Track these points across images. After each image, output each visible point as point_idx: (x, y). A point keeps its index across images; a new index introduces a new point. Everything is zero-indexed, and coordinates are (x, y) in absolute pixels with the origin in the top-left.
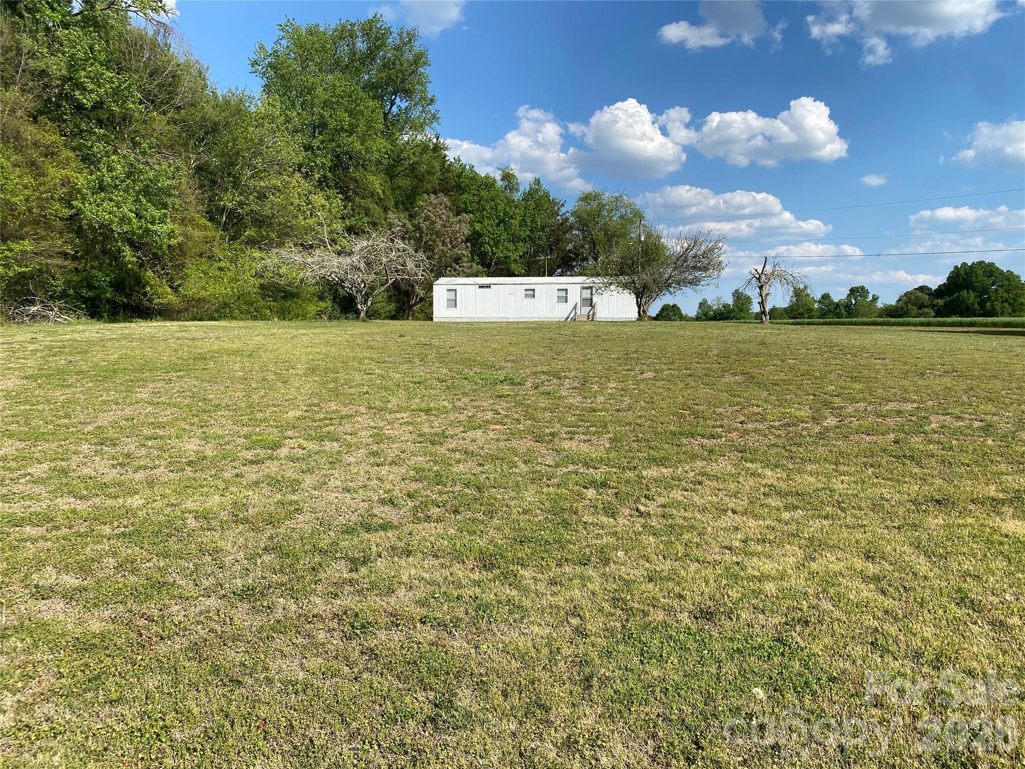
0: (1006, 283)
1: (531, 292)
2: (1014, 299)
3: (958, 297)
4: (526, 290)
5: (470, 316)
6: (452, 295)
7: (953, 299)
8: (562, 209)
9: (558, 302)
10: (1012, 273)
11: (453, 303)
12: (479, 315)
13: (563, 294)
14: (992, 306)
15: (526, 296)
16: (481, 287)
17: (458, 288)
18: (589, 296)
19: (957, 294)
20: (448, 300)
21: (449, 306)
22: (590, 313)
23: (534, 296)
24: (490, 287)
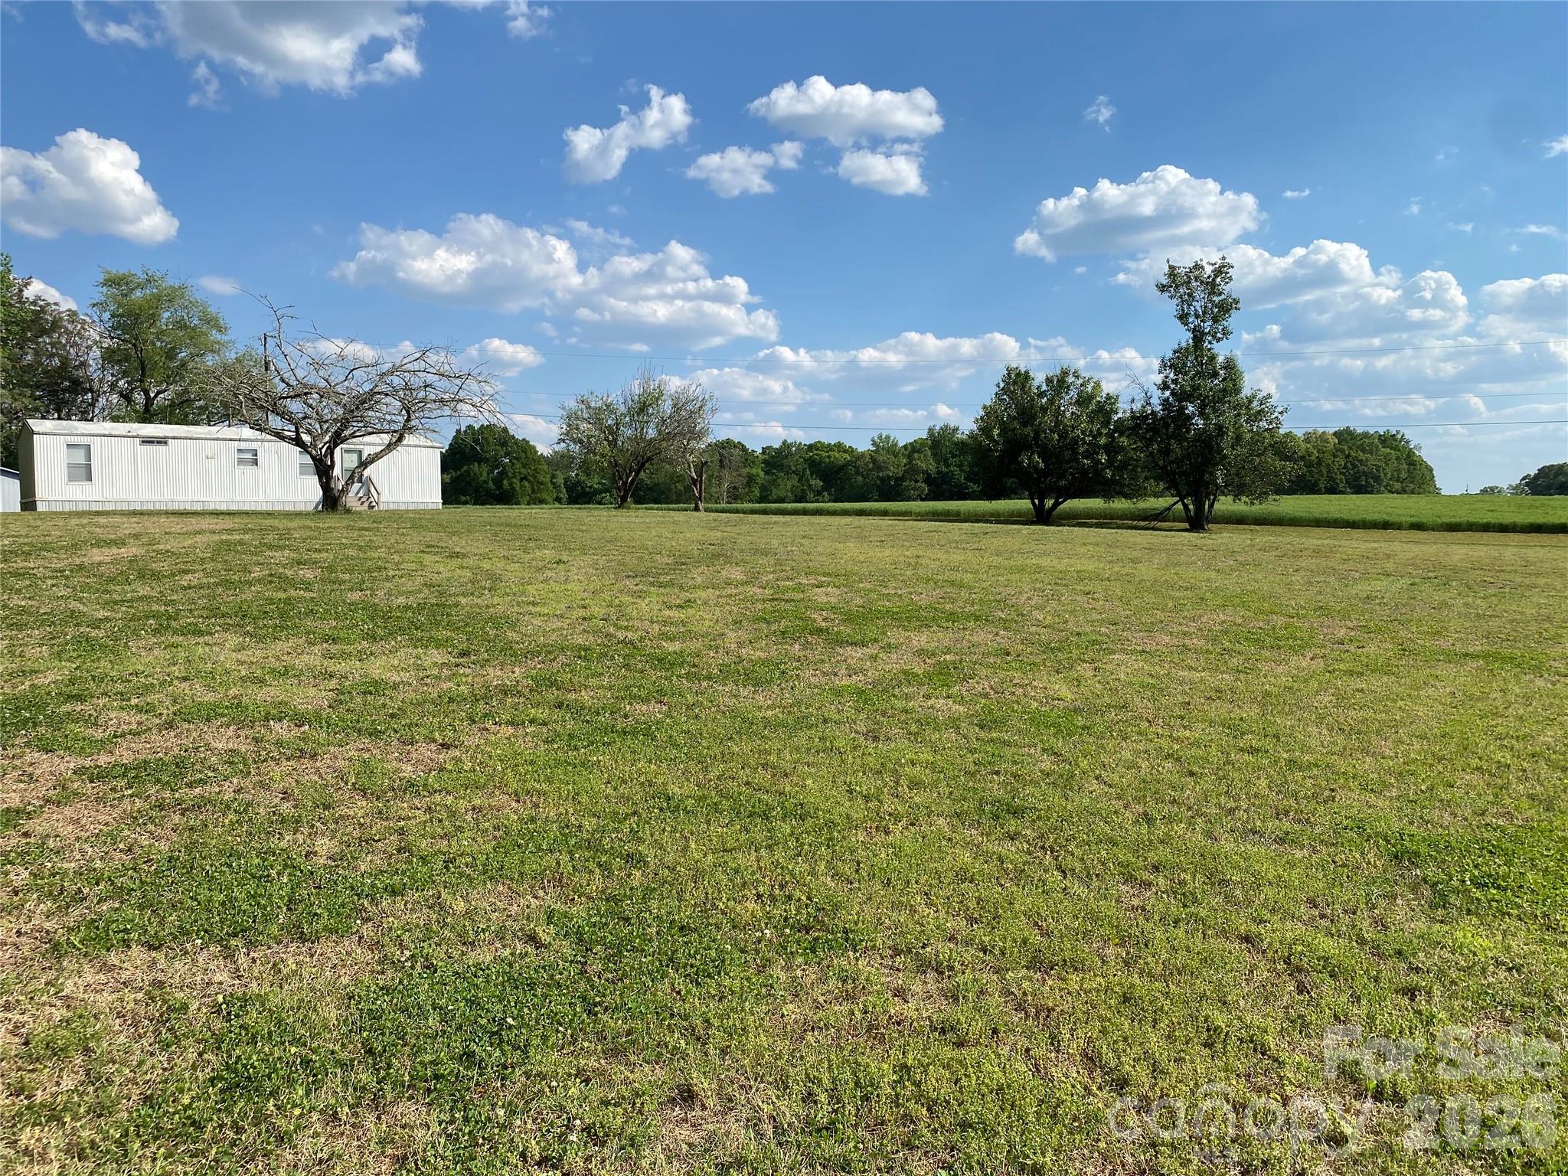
0: (523, 455)
1: (249, 456)
2: (533, 476)
3: (467, 471)
4: (240, 451)
5: (123, 497)
6: (80, 458)
7: (462, 475)
9: (301, 474)
10: (528, 442)
11: (85, 472)
12: (144, 496)
14: (510, 484)
15: (241, 462)
16: (147, 441)
17: (96, 444)
19: (465, 468)
20: (70, 466)
21: (72, 478)
22: (361, 494)
23: (255, 462)
24: (166, 443)
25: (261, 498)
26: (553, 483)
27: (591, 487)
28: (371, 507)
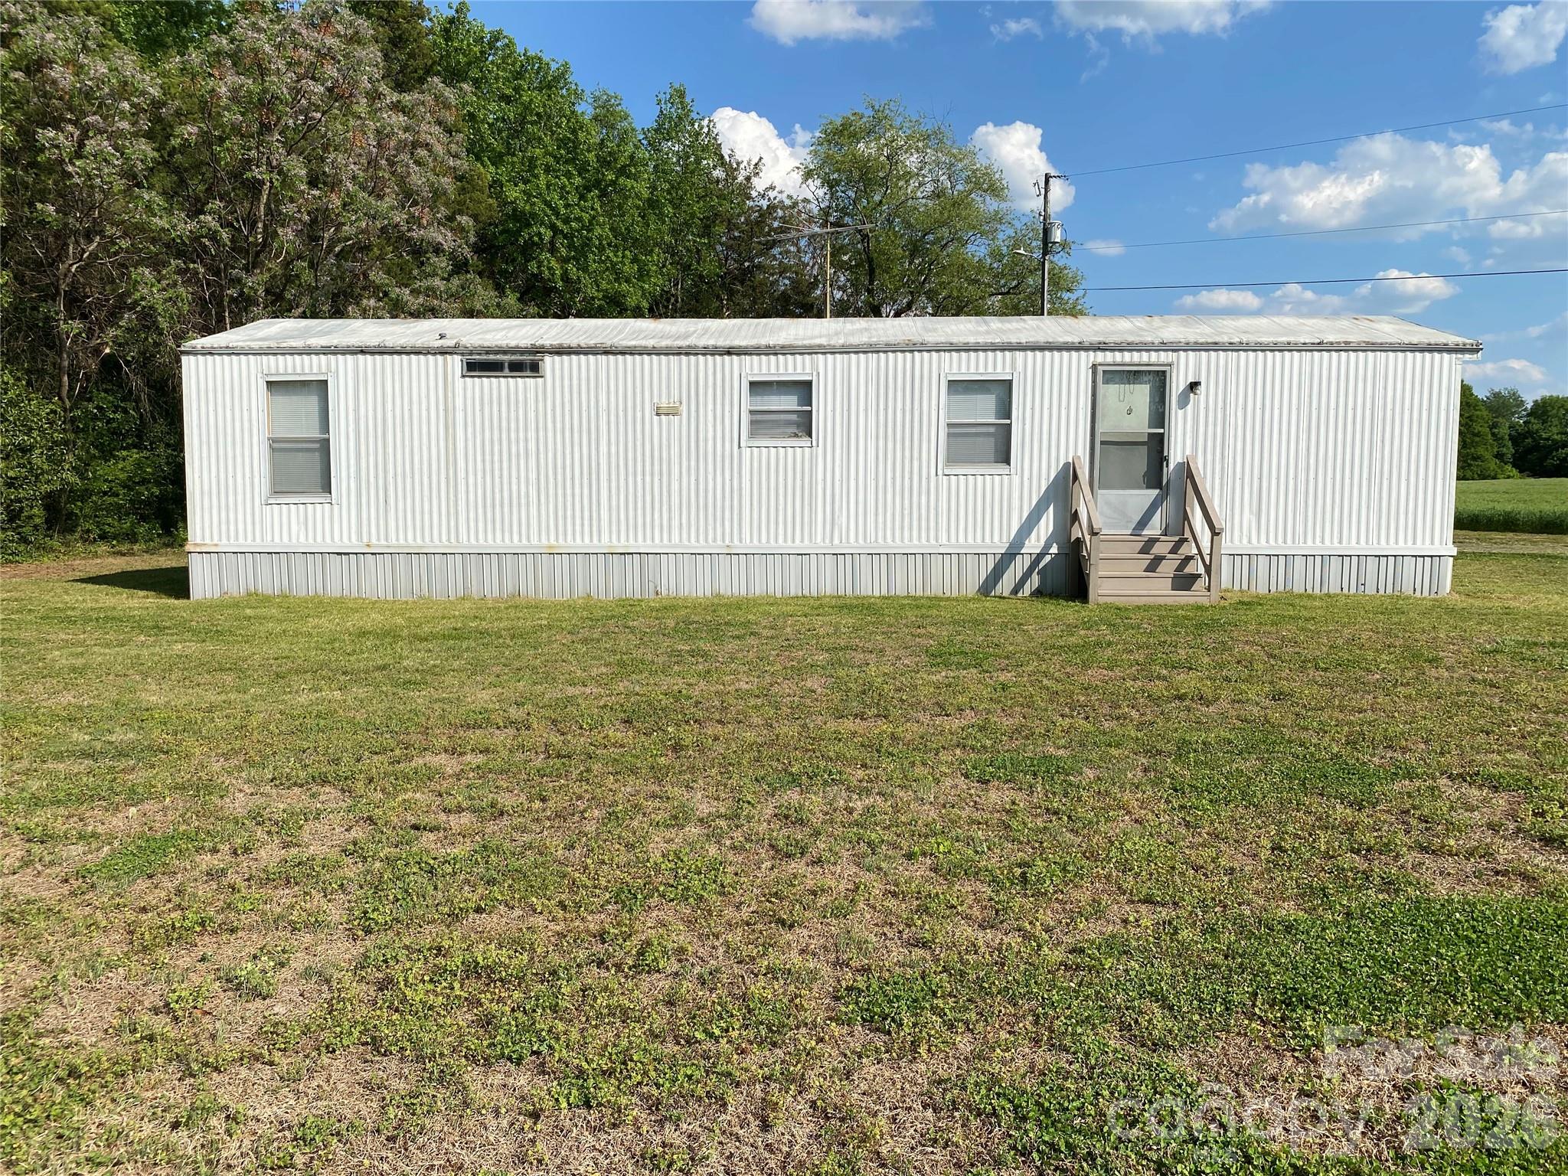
1: (789, 402)
4: (757, 387)
8: (755, 181)
9: (952, 459)
13: (982, 410)
15: (761, 424)
16: (482, 365)
17: (341, 373)
18: (1139, 424)
20: (279, 448)
21: (282, 486)
22: (1154, 529)
23: (805, 425)
24: (535, 368)
25: (820, 542)
26: (1493, 434)
27: (1547, 439)
28: (1183, 581)
